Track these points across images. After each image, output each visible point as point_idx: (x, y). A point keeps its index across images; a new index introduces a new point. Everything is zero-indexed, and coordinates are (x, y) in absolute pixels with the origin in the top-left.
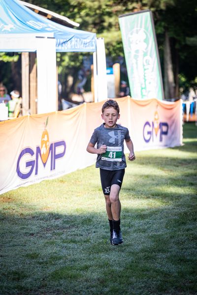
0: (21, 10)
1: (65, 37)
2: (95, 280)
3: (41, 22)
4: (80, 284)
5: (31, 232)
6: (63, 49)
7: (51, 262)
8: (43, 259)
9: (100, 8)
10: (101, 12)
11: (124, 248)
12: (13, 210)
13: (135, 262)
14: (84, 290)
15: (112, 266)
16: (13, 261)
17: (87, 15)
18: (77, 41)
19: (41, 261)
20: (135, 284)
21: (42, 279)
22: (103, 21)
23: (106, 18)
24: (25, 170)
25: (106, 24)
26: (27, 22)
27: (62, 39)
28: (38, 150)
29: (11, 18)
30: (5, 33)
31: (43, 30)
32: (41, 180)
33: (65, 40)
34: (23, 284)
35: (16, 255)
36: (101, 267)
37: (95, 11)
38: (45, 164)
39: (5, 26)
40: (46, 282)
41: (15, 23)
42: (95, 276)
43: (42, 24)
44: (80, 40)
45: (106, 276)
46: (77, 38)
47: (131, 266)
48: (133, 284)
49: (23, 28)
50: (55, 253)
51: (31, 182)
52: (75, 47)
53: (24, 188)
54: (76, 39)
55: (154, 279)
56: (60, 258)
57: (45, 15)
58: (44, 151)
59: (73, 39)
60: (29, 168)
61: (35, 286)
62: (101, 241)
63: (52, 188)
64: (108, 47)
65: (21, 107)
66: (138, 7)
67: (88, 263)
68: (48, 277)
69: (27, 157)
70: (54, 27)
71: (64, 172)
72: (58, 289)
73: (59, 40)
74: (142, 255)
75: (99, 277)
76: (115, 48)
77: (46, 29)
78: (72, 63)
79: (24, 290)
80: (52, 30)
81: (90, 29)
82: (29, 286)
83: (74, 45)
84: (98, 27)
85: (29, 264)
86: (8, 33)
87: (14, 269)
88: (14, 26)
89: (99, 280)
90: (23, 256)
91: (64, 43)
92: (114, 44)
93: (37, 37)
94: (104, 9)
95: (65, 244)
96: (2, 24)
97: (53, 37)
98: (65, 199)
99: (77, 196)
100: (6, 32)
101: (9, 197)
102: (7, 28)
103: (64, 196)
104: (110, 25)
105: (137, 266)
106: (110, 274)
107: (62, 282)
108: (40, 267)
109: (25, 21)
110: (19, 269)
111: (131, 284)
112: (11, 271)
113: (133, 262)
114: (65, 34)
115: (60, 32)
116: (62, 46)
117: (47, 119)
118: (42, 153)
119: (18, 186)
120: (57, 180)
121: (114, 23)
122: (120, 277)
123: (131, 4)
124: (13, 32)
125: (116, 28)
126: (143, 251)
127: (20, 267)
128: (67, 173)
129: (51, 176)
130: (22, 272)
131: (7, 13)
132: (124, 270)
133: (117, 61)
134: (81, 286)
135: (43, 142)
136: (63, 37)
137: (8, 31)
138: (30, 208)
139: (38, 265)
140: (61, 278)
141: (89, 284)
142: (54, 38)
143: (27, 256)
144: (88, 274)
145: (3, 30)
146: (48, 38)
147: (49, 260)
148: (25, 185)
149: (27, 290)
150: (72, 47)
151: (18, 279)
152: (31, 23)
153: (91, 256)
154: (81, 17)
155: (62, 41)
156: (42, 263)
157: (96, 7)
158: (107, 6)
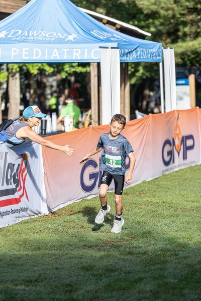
0: (85, 18)
1: (130, 47)
2: (148, 292)
3: (105, 31)
4: (132, 296)
5: (90, 245)
6: (130, 59)
7: (105, 274)
9: (174, 16)
10: (176, 21)
11: (181, 261)
12: (74, 222)
13: (191, 274)
15: (166, 278)
16: (67, 273)
17: (162, 24)
18: (142, 51)
19: (96, 273)
20: (187, 296)
21: (94, 291)
22: (178, 30)
23: (181, 27)
25: (180, 34)
26: (92, 32)
27: (127, 49)
29: (75, 28)
30: (69, 43)
31: (107, 40)
33: (130, 50)
34: (75, 297)
35: (71, 267)
36: (155, 278)
37: (170, 21)
39: (69, 36)
40: (98, 294)
41: (78, 33)
42: (148, 288)
43: (106, 34)
44: (146, 50)
45: (159, 287)
46: (143, 48)
47: (186, 278)
48: (186, 296)
49: (87, 38)
50: (111, 265)
51: (95, 194)
52: (140, 57)
53: (87, 200)
54: (141, 49)
56: (115, 271)
57: (114, 24)
59: (138, 49)
60: (92, 181)
61: (87, 298)
62: (159, 253)
64: (183, 57)
67: (143, 275)
68: (100, 289)
69: (90, 170)
70: (119, 37)
73: (123, 50)
74: (198, 267)
75: (152, 288)
76: (190, 58)
78: (148, 74)
80: (116, 39)
81: (164, 38)
82: (81, 297)
83: (140, 55)
84: (172, 37)
85: (84, 276)
86: (72, 43)
87: (67, 282)
88: (78, 36)
89: (151, 291)
90: (78, 268)
91: (129, 53)
92: (189, 53)
93: (100, 47)
94: (179, 18)
95: (123, 256)
96: (66, 34)
97: (117, 46)
99: (139, 208)
100: (69, 42)
101: (71, 209)
104: (185, 35)
105: (192, 278)
106: (163, 285)
107: (114, 293)
108: (94, 279)
109: (88, 30)
110: (72, 281)
111: (183, 295)
113: (188, 274)
114: (130, 43)
115: (124, 41)
116: (127, 56)
119: (81, 199)
121: (188, 33)
122: (173, 289)
124: (76, 42)
125: (191, 37)
126: (199, 263)
127: (73, 279)
128: (132, 185)
130: (75, 284)
131: (71, 22)
132: (178, 282)
133: (192, 71)
134: (133, 298)
136: (128, 47)
139: (92, 277)
140: (114, 290)
141: (141, 295)
142: (118, 48)
143: (83, 268)
144: (141, 286)
145: (66, 40)
146: (112, 48)
147: (104, 272)
148: (89, 198)
150: (137, 57)
151: (71, 291)
152: (95, 32)
153: (147, 269)
155: (126, 51)
156: (97, 275)
157: (170, 16)
158: (182, 14)
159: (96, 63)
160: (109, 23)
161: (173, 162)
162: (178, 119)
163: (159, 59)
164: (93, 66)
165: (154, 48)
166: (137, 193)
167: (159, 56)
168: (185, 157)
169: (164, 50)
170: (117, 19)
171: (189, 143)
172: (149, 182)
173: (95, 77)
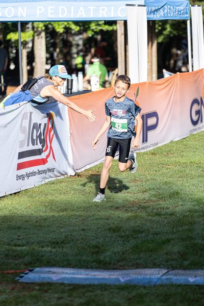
1: (157, 5)
2: (175, 253)
4: (160, 258)
5: (117, 206)
6: (158, 17)
7: (132, 235)
8: (125, 233)
14: (163, 263)
15: (194, 239)
16: (94, 235)
18: (170, 9)
19: (123, 234)
21: (121, 253)
27: (154, 6)
33: (157, 8)
34: (102, 258)
35: (98, 228)
36: (183, 240)
40: (125, 256)
42: (176, 249)
44: (174, 8)
45: (187, 249)
46: (171, 5)
50: (138, 226)
52: (167, 15)
54: (169, 7)
56: (142, 232)
59: (166, 7)
61: (114, 260)
62: (187, 214)
63: (142, 161)
67: (171, 237)
68: (128, 251)
71: (157, 144)
72: (137, 263)
73: (150, 8)
75: (179, 250)
78: (175, 32)
79: (102, 263)
82: (108, 259)
83: (167, 12)
85: (111, 237)
87: (94, 243)
89: (179, 253)
90: (105, 229)
91: (156, 10)
93: (127, 5)
95: (150, 218)
97: (144, 4)
98: (154, 172)
99: (167, 169)
101: (97, 170)
103: (154, 169)
106: (191, 247)
107: (142, 255)
108: (121, 241)
110: (99, 243)
112: (91, 245)
114: (157, 1)
116: (154, 14)
117: (138, 90)
120: (148, 153)
122: (201, 250)
127: (100, 241)
128: (159, 145)
129: (143, 148)
130: (102, 246)
134: (161, 259)
136: (155, 4)
139: (119, 239)
140: (141, 252)
141: (169, 257)
142: (145, 6)
143: (110, 229)
144: (169, 247)
146: (139, 5)
147: (131, 233)
149: (106, 264)
150: (164, 14)
151: (98, 252)
153: (174, 230)
155: (154, 9)
156: (124, 237)
159: (123, 21)
161: (202, 121)
163: (187, 17)
164: (119, 24)
165: (182, 5)
166: (165, 154)
167: (187, 13)
169: (192, 7)
172: (177, 142)
173: (121, 35)
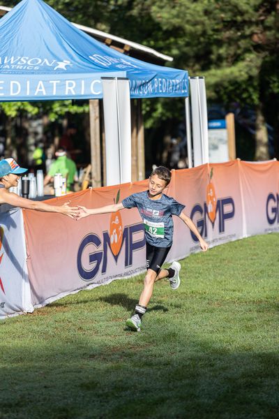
0: (82, 39)
1: (144, 77)
3: (110, 56)
5: (91, 353)
6: (145, 93)
7: (113, 394)
8: (103, 390)
9: (204, 33)
10: (207, 40)
11: (217, 373)
12: (69, 322)
13: (232, 392)
15: (198, 397)
16: (61, 394)
17: (188, 44)
18: (161, 82)
19: (101, 392)
22: (210, 52)
23: (214, 48)
24: (88, 266)
25: (213, 57)
26: (91, 57)
27: (140, 79)
28: (106, 237)
29: (67, 52)
30: (59, 73)
31: (113, 68)
32: (110, 281)
33: (144, 81)
35: (66, 385)
36: (182, 398)
37: (198, 39)
38: (116, 258)
39: (59, 63)
41: (72, 58)
42: (173, 412)
43: (111, 59)
44: (166, 81)
45: (189, 411)
46: (162, 78)
47: (225, 397)
49: (84, 65)
50: (121, 381)
51: (98, 283)
52: (158, 90)
53: (87, 291)
54: (160, 79)
55: (256, 415)
56: (127, 389)
58: (115, 238)
59: (155, 79)
60: (94, 264)
62: (188, 363)
64: (217, 89)
65: (91, 178)
66: (259, 32)
67: (166, 395)
68: (107, 415)
69: (91, 249)
70: (129, 63)
73: (134, 82)
74: (242, 381)
75: (178, 413)
76: (227, 91)
77: (118, 66)
78: (169, 114)
80: (125, 67)
81: (191, 64)
83: (158, 87)
84: (202, 63)
85: (83, 396)
86: (63, 73)
87: (61, 405)
88: (71, 63)
90: (76, 386)
91: (143, 85)
92: (226, 84)
93: (103, 78)
94: (212, 35)
95: (137, 369)
96: (55, 61)
97: (125, 77)
99: (160, 301)
100: (60, 71)
101: (64, 304)
102: (62, 65)
104: (220, 58)
105: (233, 397)
106: (194, 408)
108: (97, 401)
109: (86, 55)
110: (67, 405)
112: (57, 408)
113: (228, 392)
114: (144, 72)
115: (136, 69)
116: (140, 90)
117: (118, 194)
118: (112, 242)
119: (78, 289)
120: (134, 280)
121: (224, 56)
122: (207, 412)
123: (249, 28)
124: (69, 71)
125: (228, 62)
126: (243, 375)
127: (69, 402)
129: (126, 274)
130: (72, 408)
131: (61, 44)
132: (214, 403)
133: (231, 109)
135: (113, 226)
136: (140, 77)
137: (62, 69)
138: (92, 320)
139: (95, 399)
140: (125, 416)
142: (127, 79)
143: (82, 386)
144: (163, 409)
145: (55, 69)
146: (119, 78)
147: (112, 391)
148: (90, 288)
150: (154, 90)
152: (95, 58)
153: (171, 385)
154: (179, 48)
155: (139, 82)
156: (102, 395)
157: (199, 33)
158: (215, 30)
159: (97, 101)
160: (114, 43)
162: (211, 176)
163: (185, 93)
164: (93, 104)
165: (178, 77)
167: (184, 88)
168: (222, 229)
169: (191, 80)
170: (126, 38)
171: (227, 209)
173: (95, 120)
